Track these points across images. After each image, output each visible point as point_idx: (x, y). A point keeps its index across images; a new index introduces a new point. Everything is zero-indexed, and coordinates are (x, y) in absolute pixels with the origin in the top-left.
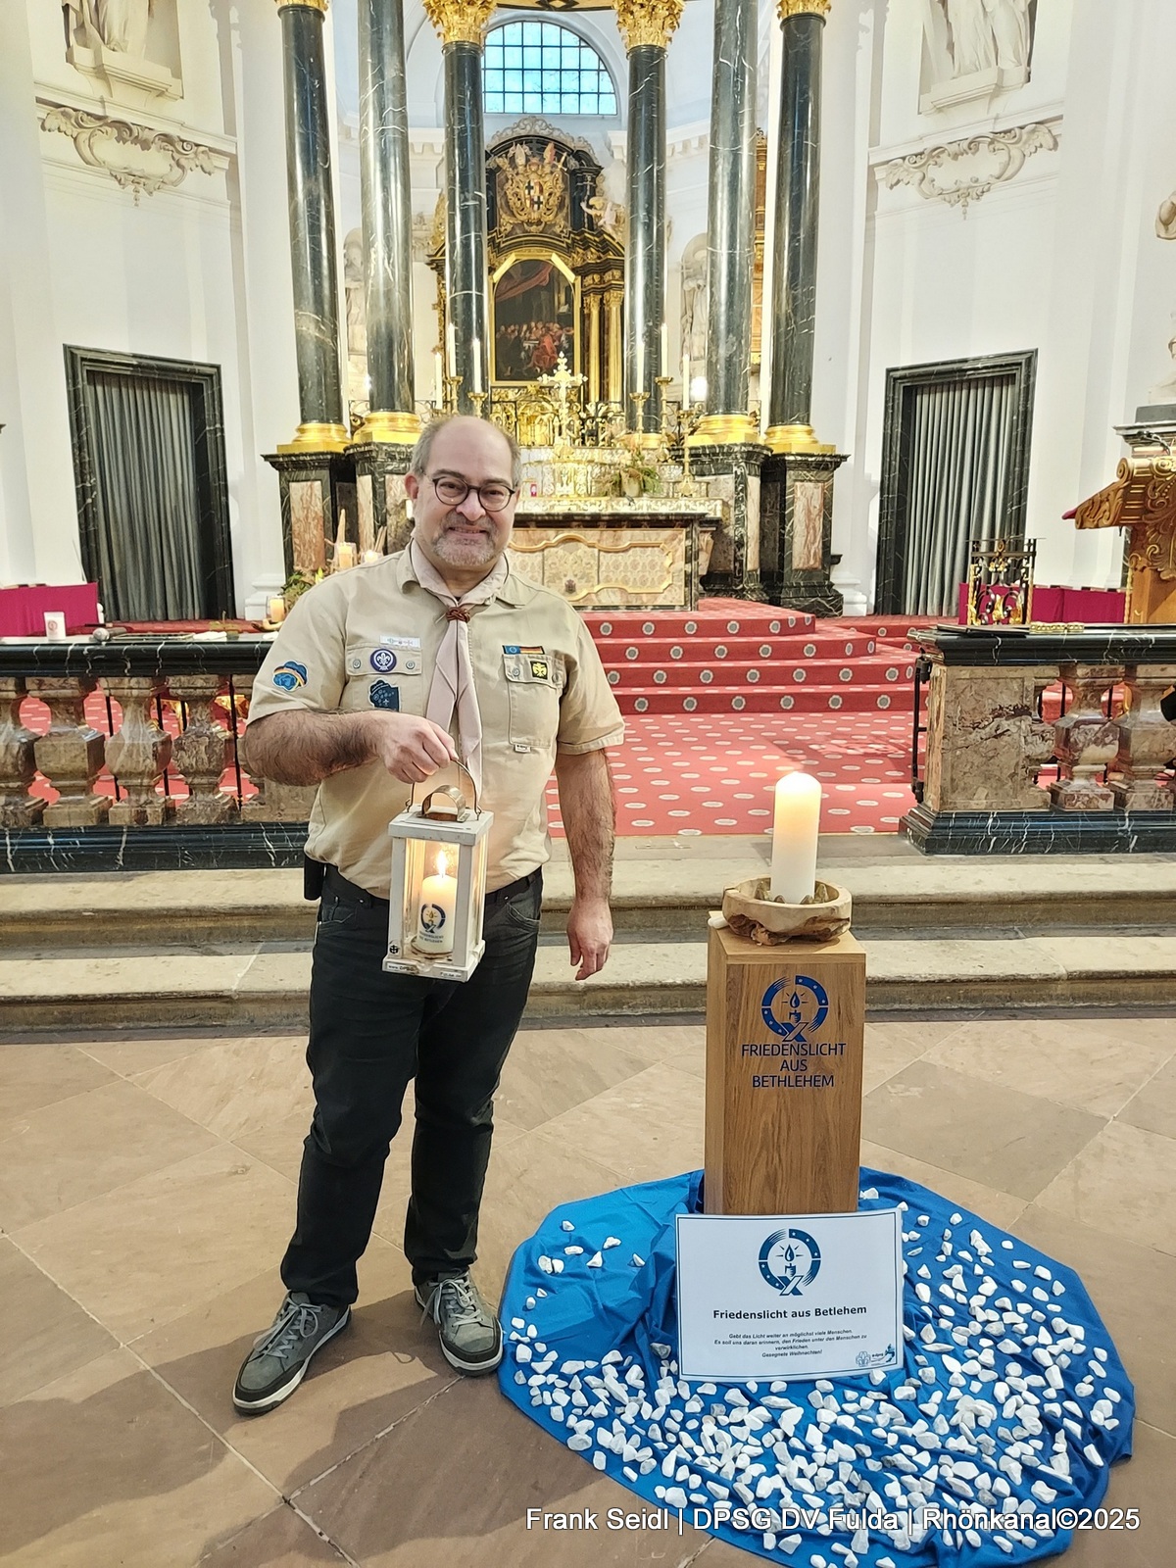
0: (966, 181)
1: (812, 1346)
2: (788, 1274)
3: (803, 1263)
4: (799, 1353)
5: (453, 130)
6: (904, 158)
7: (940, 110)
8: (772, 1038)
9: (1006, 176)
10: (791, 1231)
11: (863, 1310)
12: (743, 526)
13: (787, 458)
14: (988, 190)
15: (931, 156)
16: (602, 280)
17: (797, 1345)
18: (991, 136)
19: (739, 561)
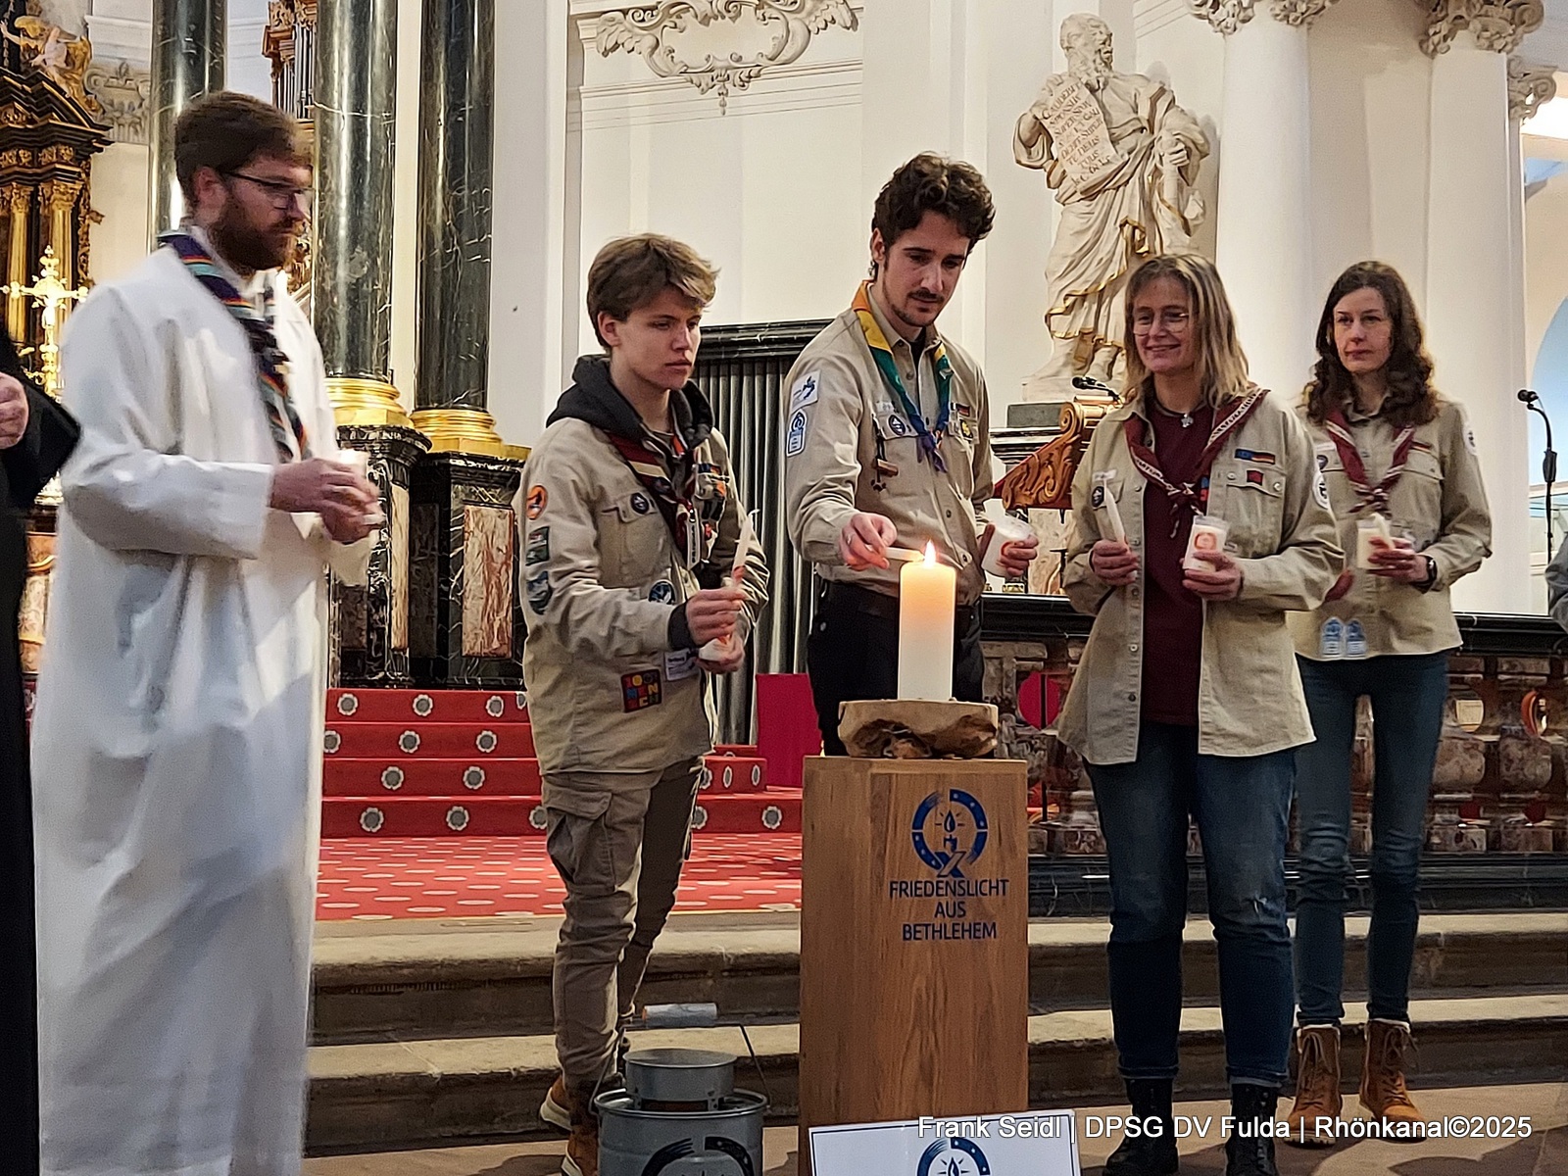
12: (384, 570)
13: (451, 461)
19: (379, 630)
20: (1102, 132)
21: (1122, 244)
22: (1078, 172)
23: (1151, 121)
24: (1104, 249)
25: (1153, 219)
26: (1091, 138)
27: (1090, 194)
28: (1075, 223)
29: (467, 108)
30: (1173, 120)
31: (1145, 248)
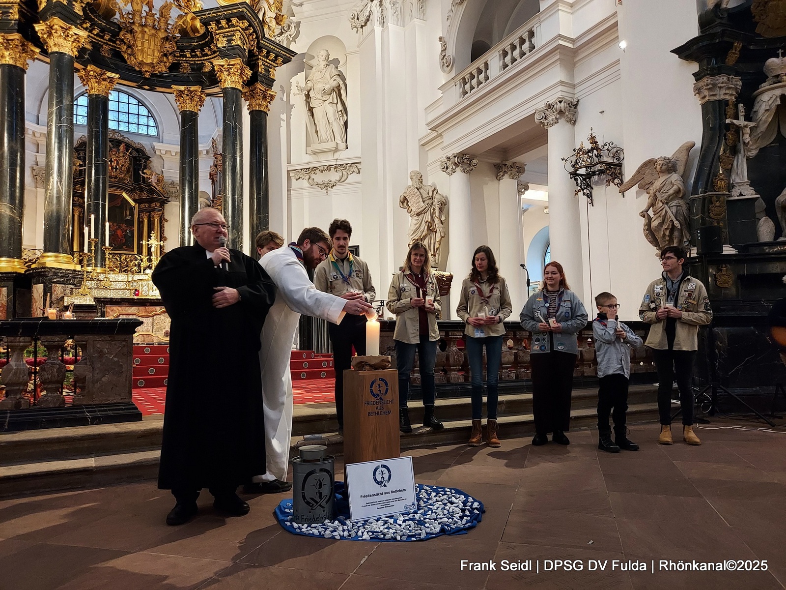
0: (326, 181)
1: (391, 504)
2: (382, 480)
3: (386, 476)
4: (388, 507)
5: (92, 131)
6: (302, 170)
7: (315, 154)
8: (373, 399)
9: (341, 181)
10: (382, 465)
11: (405, 490)
14: (335, 185)
15: (312, 170)
16: (149, 207)
17: (386, 504)
18: (335, 165)
20: (421, 199)
21: (426, 227)
22: (415, 209)
23: (432, 196)
24: (422, 228)
25: (434, 221)
26: (418, 201)
27: (418, 215)
28: (415, 222)
29: (262, 194)
30: (438, 196)
31: (432, 228)
